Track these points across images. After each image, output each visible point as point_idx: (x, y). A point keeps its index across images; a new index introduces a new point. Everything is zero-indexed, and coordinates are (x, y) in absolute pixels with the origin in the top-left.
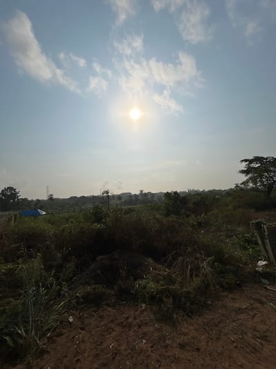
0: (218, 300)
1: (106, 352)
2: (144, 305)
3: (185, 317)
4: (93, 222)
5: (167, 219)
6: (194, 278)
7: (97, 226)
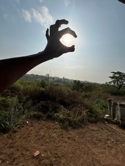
1: (40, 135)
3: (72, 129)
5: (73, 91)
6: (79, 116)
7: (42, 89)
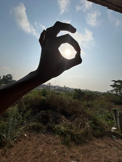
0: (91, 141)
1: (38, 152)
2: (57, 136)
5: (74, 100)
7: (43, 97)
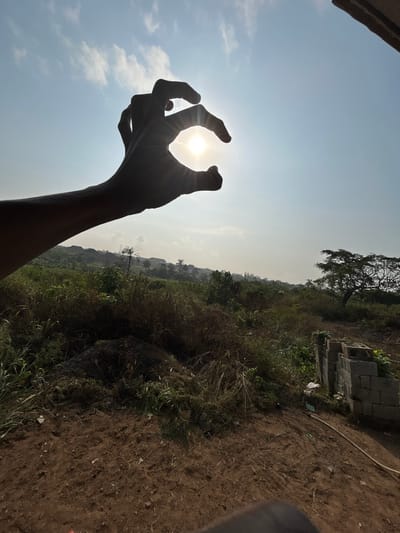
0: (249, 422)
1: (85, 468)
2: (150, 415)
3: (202, 437)
4: (101, 291)
5: (208, 307)
6: (225, 390)
7: (106, 297)
